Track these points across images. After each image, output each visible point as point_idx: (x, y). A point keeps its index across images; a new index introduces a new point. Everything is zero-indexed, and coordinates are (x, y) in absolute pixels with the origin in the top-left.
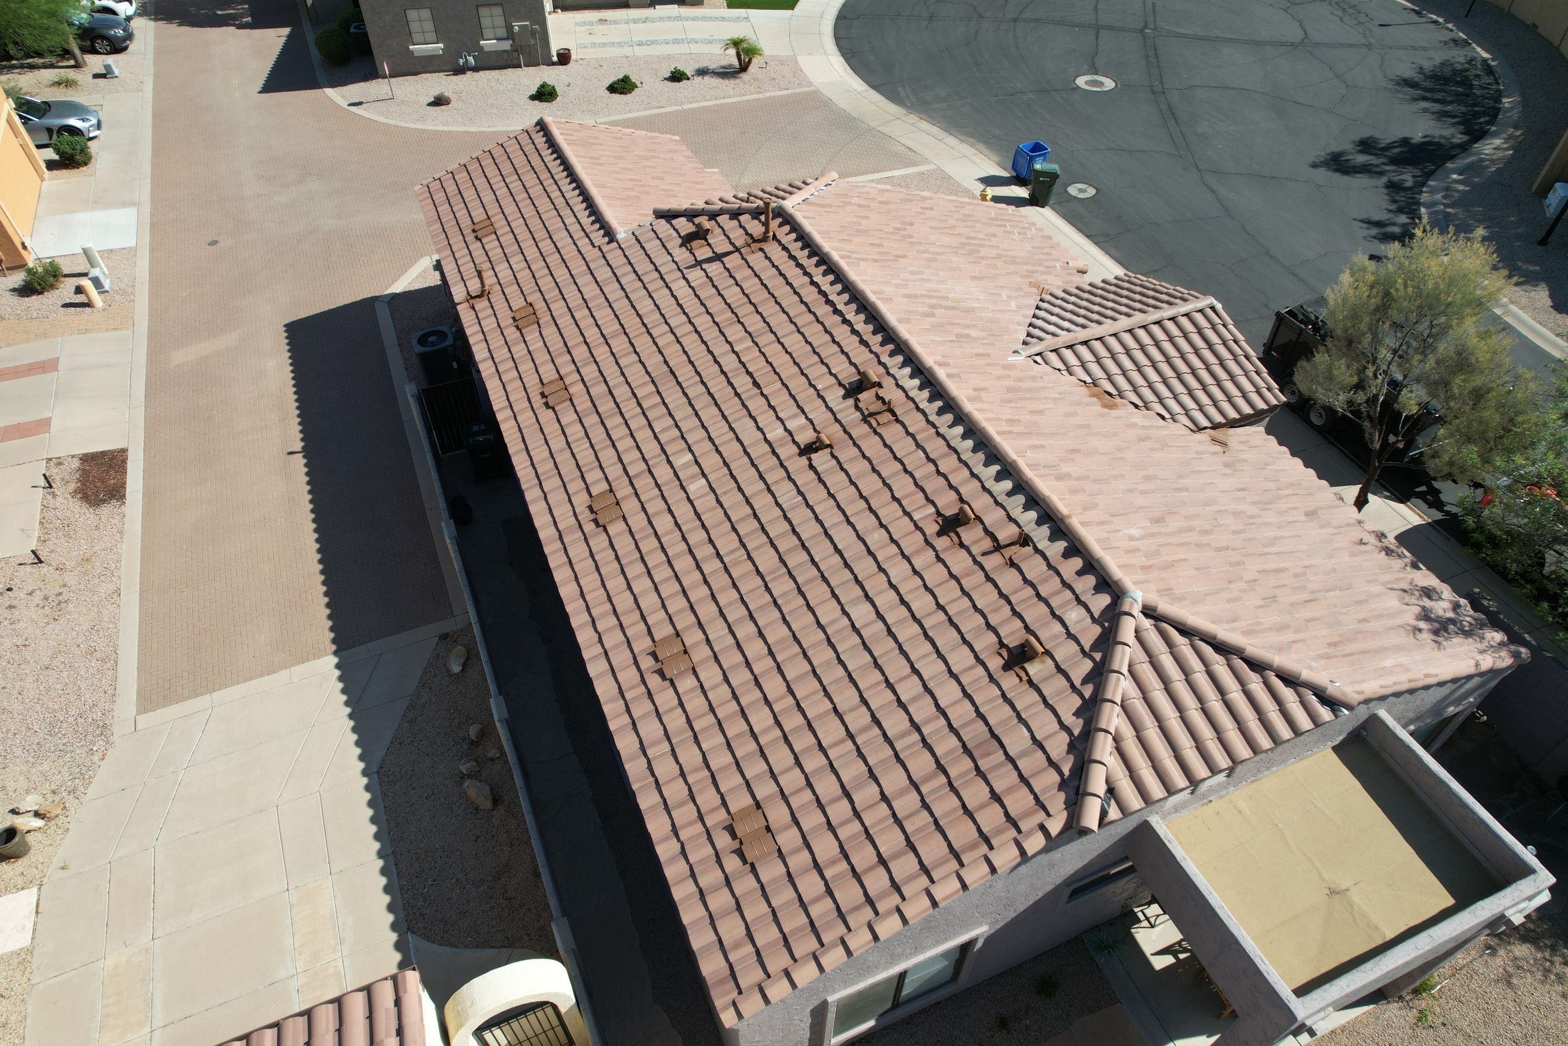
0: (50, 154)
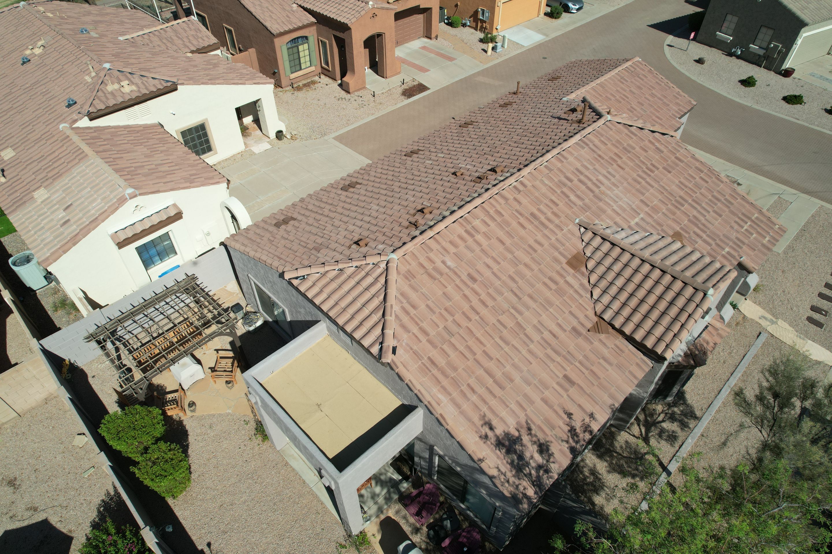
0: (549, 10)
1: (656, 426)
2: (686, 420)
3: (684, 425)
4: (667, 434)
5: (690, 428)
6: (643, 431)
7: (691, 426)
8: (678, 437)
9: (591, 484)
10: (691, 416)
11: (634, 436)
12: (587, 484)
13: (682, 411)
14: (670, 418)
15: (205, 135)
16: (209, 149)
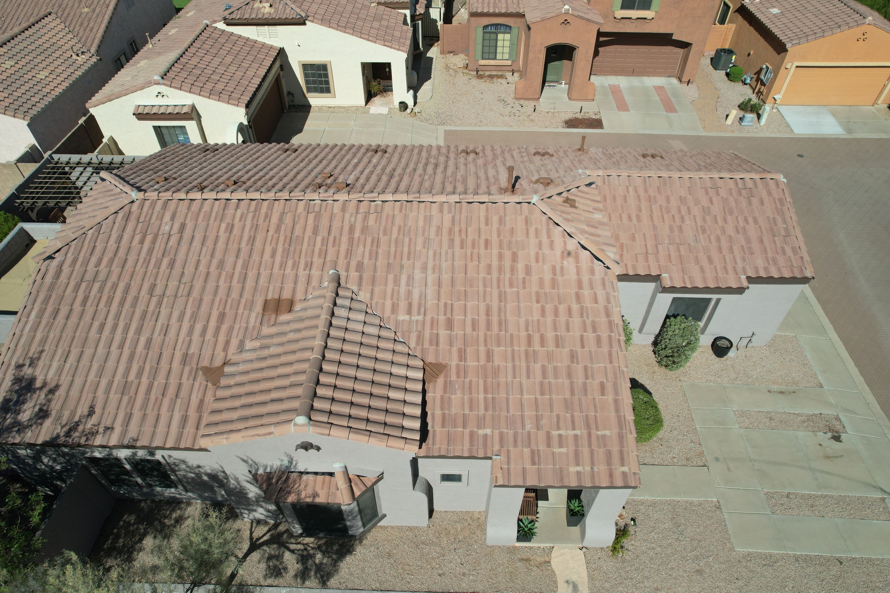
1: (279, 548)
2: (312, 573)
3: (303, 575)
4: (278, 563)
5: (304, 583)
6: (265, 538)
7: (307, 583)
8: (282, 577)
9: (163, 525)
10: (322, 577)
11: (251, 533)
12: (161, 523)
13: (321, 564)
14: (302, 556)
15: (326, 76)
16: (328, 90)
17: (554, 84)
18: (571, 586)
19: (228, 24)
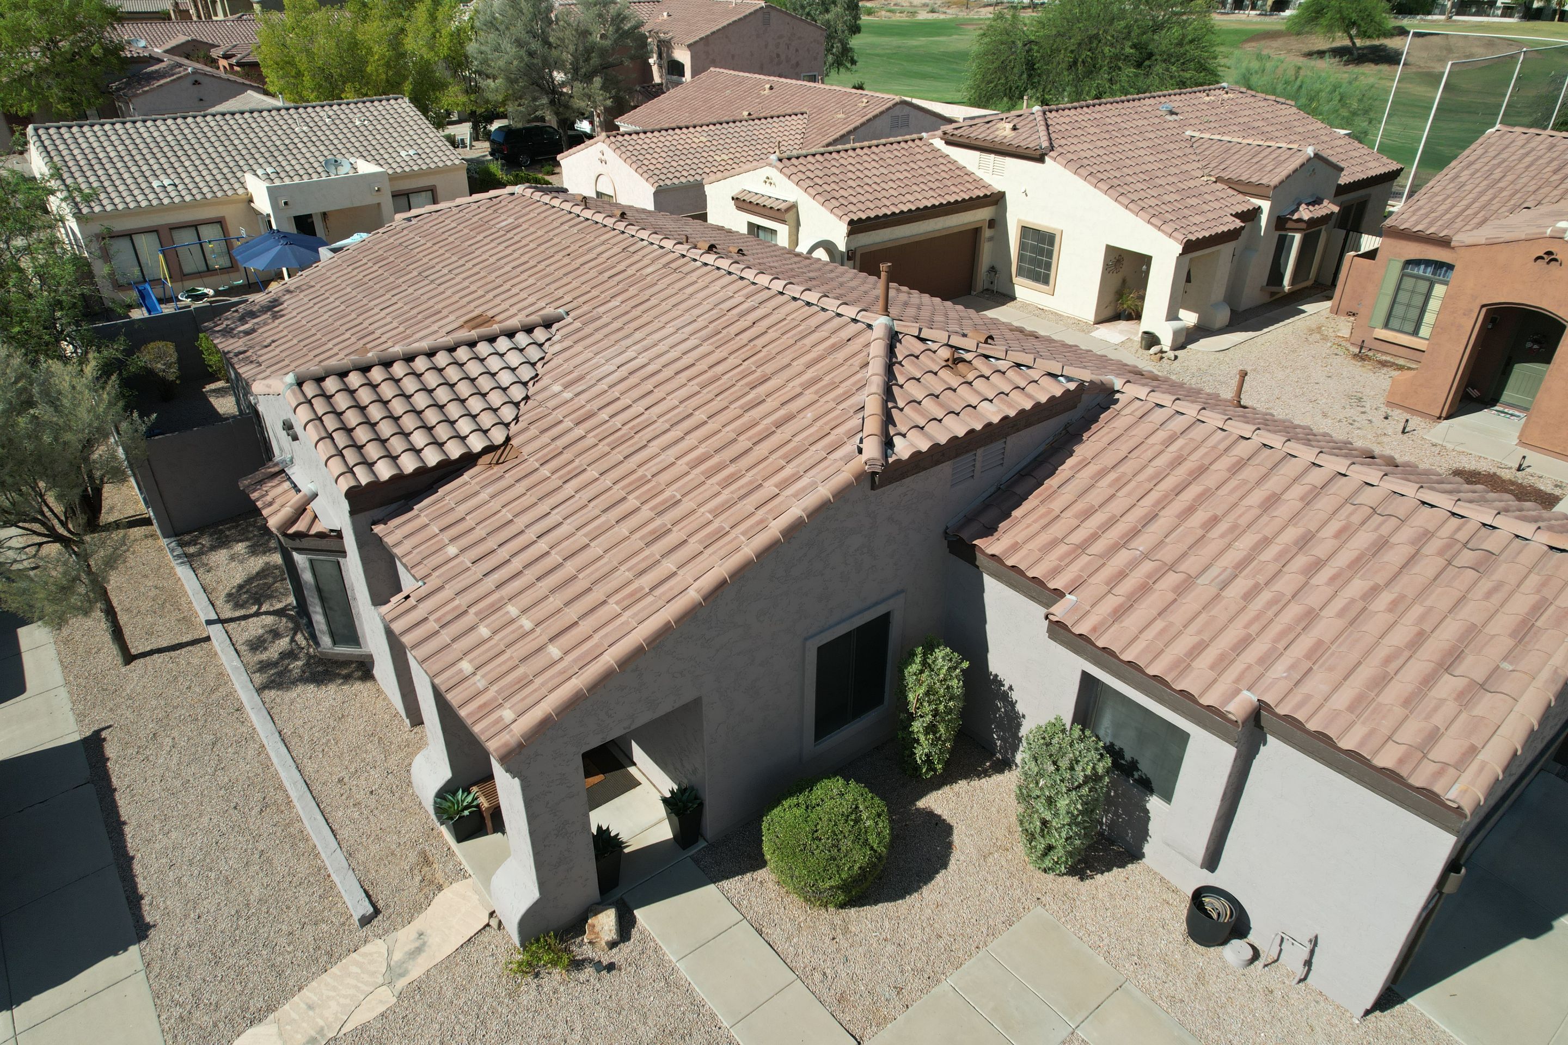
2: (272, 672)
3: (264, 667)
4: (270, 640)
7: (258, 676)
8: (255, 653)
10: (273, 682)
14: (291, 652)
15: (1050, 254)
16: (1045, 280)
17: (1517, 413)
18: (417, 944)
19: (948, 143)
